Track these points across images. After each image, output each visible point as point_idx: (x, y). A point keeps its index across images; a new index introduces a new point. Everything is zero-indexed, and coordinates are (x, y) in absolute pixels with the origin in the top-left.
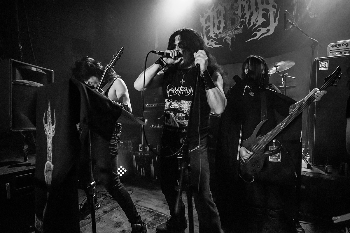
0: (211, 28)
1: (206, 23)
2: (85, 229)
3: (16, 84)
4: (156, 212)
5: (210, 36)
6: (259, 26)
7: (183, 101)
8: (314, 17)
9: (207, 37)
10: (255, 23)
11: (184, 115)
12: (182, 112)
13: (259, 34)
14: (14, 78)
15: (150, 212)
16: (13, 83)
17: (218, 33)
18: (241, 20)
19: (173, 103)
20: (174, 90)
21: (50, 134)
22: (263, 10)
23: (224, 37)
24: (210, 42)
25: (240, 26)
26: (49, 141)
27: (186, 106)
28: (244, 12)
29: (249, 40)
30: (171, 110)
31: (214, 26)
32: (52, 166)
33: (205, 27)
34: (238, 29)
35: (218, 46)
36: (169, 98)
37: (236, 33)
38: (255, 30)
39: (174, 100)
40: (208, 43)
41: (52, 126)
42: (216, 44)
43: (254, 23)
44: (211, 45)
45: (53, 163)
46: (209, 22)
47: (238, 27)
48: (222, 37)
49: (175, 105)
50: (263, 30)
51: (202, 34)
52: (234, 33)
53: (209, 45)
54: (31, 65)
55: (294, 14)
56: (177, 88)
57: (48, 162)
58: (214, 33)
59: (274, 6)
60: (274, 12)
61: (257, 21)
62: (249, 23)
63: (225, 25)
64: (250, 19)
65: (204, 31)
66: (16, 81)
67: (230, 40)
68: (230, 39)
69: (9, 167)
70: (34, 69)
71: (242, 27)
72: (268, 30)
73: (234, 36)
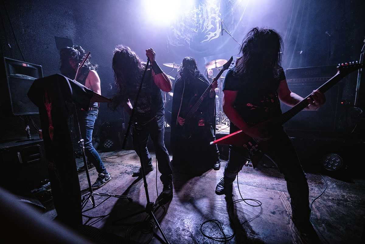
0: (174, 30)
1: (171, 26)
2: (84, 180)
3: (11, 77)
4: (135, 166)
5: (174, 36)
8: (245, 26)
9: (172, 37)
14: (9, 73)
15: (131, 166)
16: (9, 77)
17: (180, 35)
18: (196, 25)
21: (49, 109)
22: (212, 18)
23: (185, 38)
24: (174, 41)
25: (196, 30)
26: (49, 113)
28: (198, 18)
29: (203, 41)
31: (177, 29)
32: (53, 127)
33: (170, 29)
34: (194, 32)
35: (181, 45)
38: (207, 34)
41: (50, 103)
44: (176, 44)
45: (53, 126)
46: (173, 25)
50: (212, 34)
51: (169, 35)
52: (192, 35)
53: (174, 44)
54: (22, 62)
55: (232, 23)
57: (50, 126)
58: (177, 35)
59: (219, 16)
60: (219, 20)
61: (208, 27)
62: (203, 28)
64: (203, 25)
66: (11, 75)
68: (189, 40)
69: (17, 142)
70: (24, 65)
71: (198, 31)
72: (215, 35)
73: (192, 38)
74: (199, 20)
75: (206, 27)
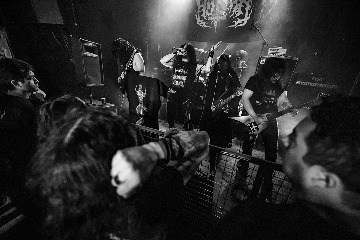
0: (204, 10)
1: (200, 5)
5: (202, 16)
6: (238, 17)
7: (183, 76)
9: (200, 16)
10: (236, 13)
11: (183, 82)
12: (182, 81)
13: (236, 23)
14: (83, 52)
17: (208, 16)
18: (226, 8)
19: (178, 77)
20: (179, 71)
22: (243, 4)
23: (212, 20)
24: (201, 21)
25: (225, 14)
27: (184, 78)
28: (229, 2)
29: (229, 27)
30: (177, 80)
31: (206, 9)
33: (199, 8)
34: (223, 15)
35: (208, 26)
36: (176, 74)
37: (221, 19)
38: (235, 19)
39: (178, 76)
40: (200, 22)
42: (206, 24)
43: (234, 13)
46: (203, 4)
47: (224, 14)
48: (211, 19)
49: (179, 77)
50: (240, 21)
51: (197, 13)
53: (201, 24)
55: (261, 14)
56: (180, 70)
58: (206, 15)
59: (250, 3)
60: (249, 8)
61: (237, 13)
62: (232, 13)
63: (214, 10)
64: (232, 10)
65: (199, 11)
67: (216, 24)
68: (217, 22)
71: (226, 15)
72: (243, 22)
73: (220, 21)
74: (230, 3)
75: (235, 13)
